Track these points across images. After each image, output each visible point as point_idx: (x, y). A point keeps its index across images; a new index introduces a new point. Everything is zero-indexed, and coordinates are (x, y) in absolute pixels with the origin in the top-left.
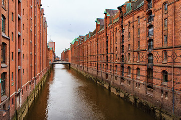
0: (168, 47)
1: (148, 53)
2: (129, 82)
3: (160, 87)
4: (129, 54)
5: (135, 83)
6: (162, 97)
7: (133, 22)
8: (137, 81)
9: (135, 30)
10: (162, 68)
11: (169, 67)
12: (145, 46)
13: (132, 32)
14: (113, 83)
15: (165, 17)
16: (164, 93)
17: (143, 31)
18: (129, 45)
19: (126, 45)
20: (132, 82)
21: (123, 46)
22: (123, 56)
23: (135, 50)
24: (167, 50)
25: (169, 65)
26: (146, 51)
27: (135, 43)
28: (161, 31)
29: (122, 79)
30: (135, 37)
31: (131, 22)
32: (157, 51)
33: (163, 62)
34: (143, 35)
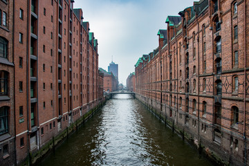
0: (239, 69)
1: (215, 78)
2: (194, 122)
3: (229, 131)
4: (195, 80)
5: (201, 124)
6: (232, 146)
7: (198, 33)
8: (203, 121)
9: (201, 43)
10: (231, 102)
11: (240, 101)
12: (212, 67)
13: (197, 47)
14: (177, 122)
15: (235, 22)
16: (234, 140)
17: (209, 45)
18: (195, 67)
19: (191, 66)
20: (197, 122)
21: (188, 68)
22: (188, 83)
23: (201, 74)
24: (238, 74)
25: (240, 97)
26: (213, 75)
27: (201, 63)
28: (230, 45)
29: (187, 116)
30: (201, 54)
31: (196, 33)
32: (225, 75)
33: (233, 93)
34: (209, 52)
